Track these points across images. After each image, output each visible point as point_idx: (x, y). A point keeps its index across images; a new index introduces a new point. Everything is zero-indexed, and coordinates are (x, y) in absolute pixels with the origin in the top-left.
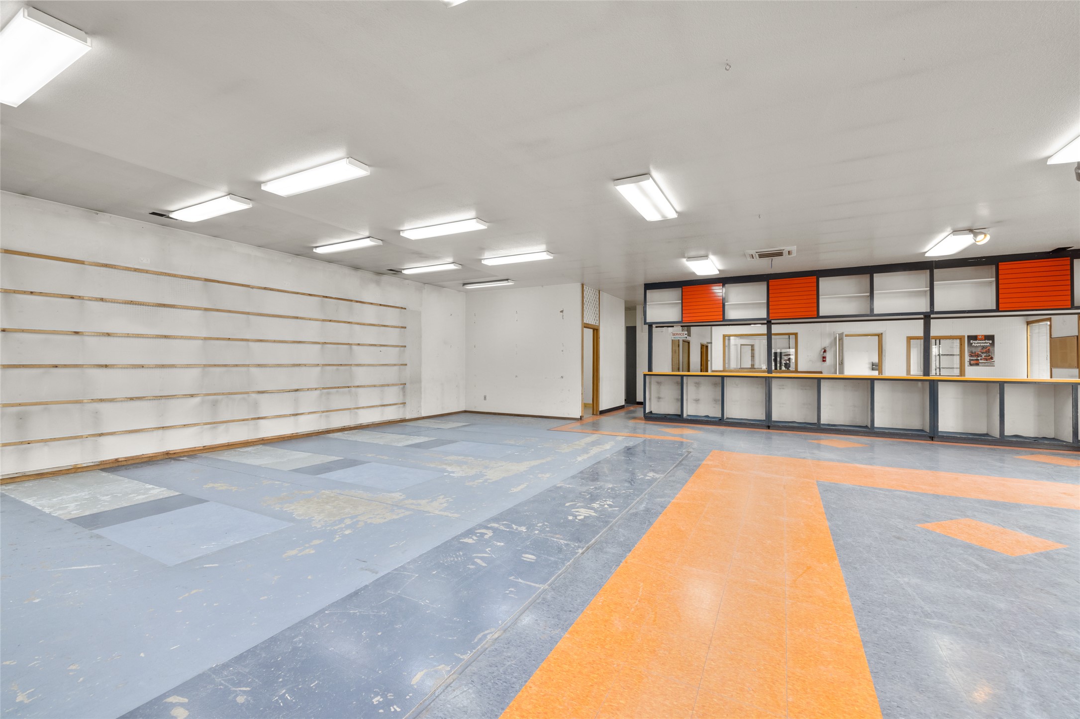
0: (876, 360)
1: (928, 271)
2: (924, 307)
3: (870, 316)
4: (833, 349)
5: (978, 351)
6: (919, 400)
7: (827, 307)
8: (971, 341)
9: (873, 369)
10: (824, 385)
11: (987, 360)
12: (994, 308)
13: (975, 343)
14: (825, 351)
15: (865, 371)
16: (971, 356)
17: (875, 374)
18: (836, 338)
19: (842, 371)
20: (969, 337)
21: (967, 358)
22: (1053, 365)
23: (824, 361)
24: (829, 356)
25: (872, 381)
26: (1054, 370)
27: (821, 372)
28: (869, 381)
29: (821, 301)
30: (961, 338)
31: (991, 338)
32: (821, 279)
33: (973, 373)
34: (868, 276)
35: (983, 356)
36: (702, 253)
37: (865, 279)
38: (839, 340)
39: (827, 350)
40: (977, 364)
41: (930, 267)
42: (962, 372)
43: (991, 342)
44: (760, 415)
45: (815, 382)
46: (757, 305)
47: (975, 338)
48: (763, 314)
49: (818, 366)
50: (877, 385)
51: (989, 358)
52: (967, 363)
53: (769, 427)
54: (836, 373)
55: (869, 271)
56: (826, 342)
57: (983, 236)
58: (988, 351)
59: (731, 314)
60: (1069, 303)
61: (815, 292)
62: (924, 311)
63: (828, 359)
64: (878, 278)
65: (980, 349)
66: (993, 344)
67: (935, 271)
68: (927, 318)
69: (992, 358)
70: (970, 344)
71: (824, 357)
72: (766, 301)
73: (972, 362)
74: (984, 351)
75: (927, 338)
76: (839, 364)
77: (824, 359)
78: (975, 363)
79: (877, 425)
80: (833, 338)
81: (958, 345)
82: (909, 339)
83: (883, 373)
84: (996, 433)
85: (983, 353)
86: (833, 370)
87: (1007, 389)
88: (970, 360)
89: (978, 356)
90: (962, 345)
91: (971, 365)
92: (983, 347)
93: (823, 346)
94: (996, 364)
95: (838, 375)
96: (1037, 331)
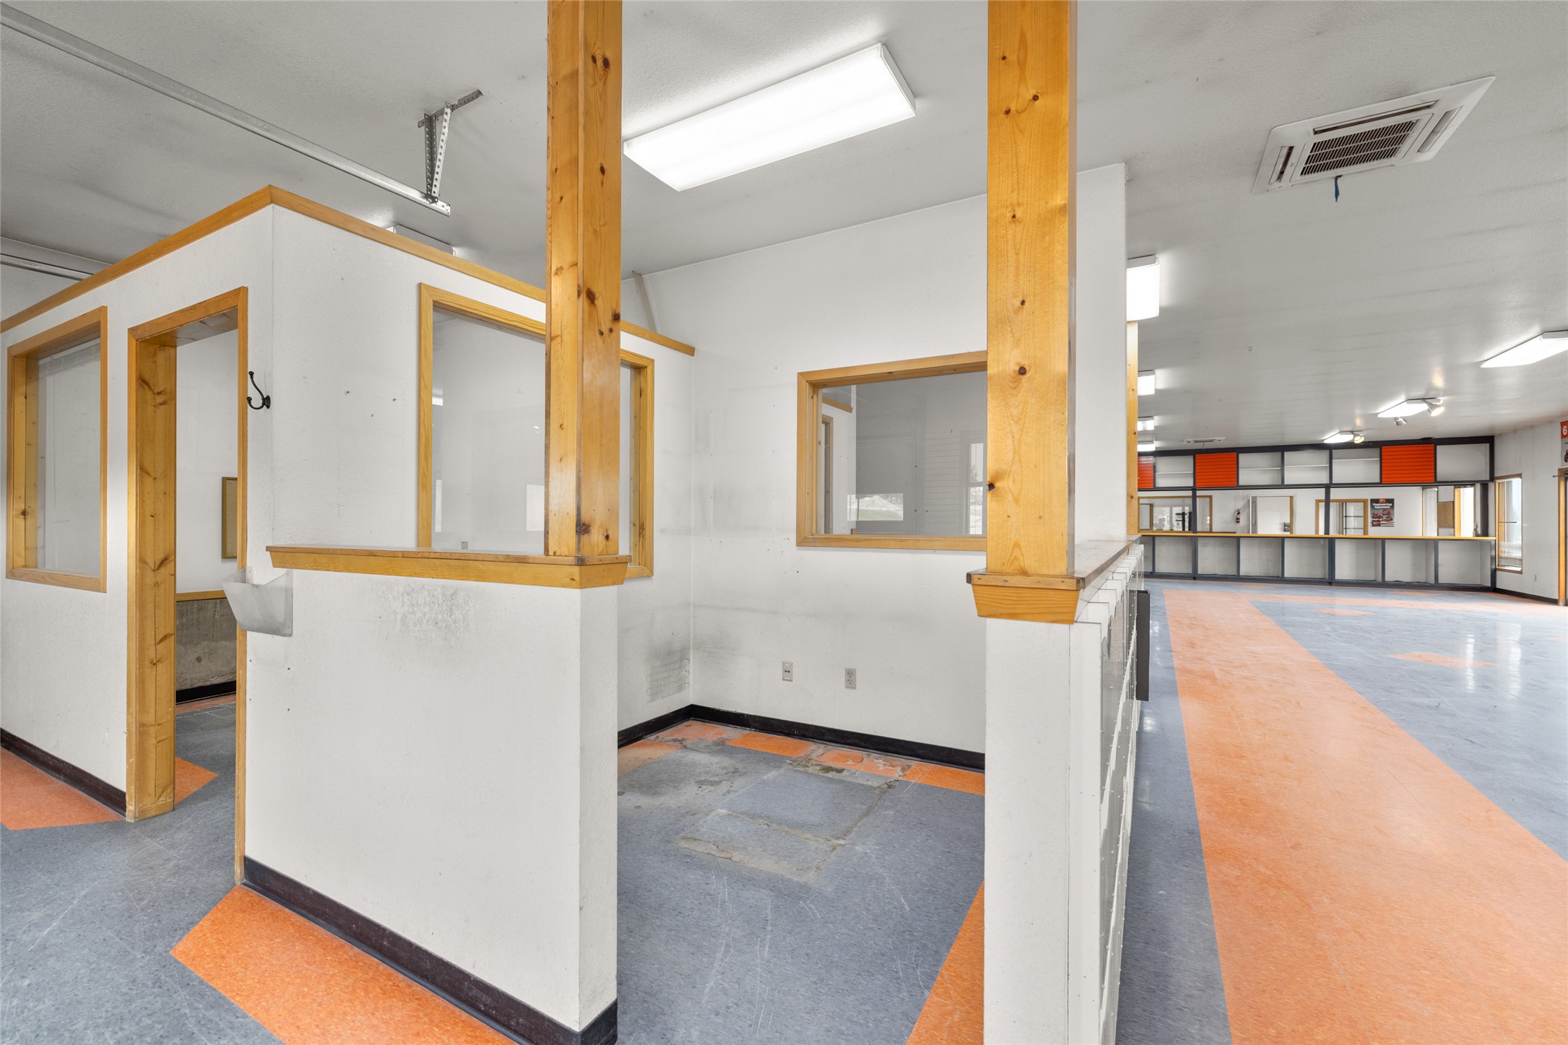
0: (1288, 521)
1: (1328, 451)
2: (1325, 481)
3: (1282, 486)
4: (1246, 511)
5: (1380, 513)
6: (1320, 554)
7: (1245, 478)
8: (1374, 504)
9: (1285, 530)
10: (1242, 542)
11: (1387, 521)
12: (1379, 481)
13: (1377, 506)
14: (1239, 513)
15: (1277, 531)
16: (1373, 517)
17: (1288, 534)
18: (1249, 501)
19: (1255, 530)
20: (1371, 500)
21: (1370, 519)
22: (1439, 526)
23: (1238, 522)
24: (1242, 518)
25: (1283, 539)
26: (1440, 530)
27: (1235, 533)
28: (1280, 539)
29: (1240, 472)
30: (1365, 501)
31: (1391, 501)
32: (1240, 455)
33: (1374, 532)
34: (1280, 453)
35: (1384, 517)
36: (1149, 439)
37: (1278, 455)
38: (1252, 503)
39: (1241, 511)
40: (1379, 525)
41: (1330, 448)
42: (1366, 532)
43: (1391, 505)
44: (1187, 569)
45: (1234, 541)
46: (1185, 475)
47: (1377, 501)
48: (1190, 483)
49: (1232, 527)
50: (1287, 543)
51: (1390, 519)
52: (1370, 524)
53: (1195, 578)
54: (1249, 533)
55: (1281, 449)
56: (1240, 505)
57: (1359, 437)
58: (1389, 513)
59: (1161, 482)
60: (1433, 478)
61: (1236, 466)
62: (1325, 482)
63: (1241, 520)
64: (1287, 455)
65: (1381, 511)
66: (1392, 507)
67: (1333, 451)
68: (1328, 487)
69: (1392, 520)
70: (1373, 507)
71: (1238, 519)
72: (1192, 472)
73: (1374, 523)
74: (1385, 512)
75: (1327, 501)
76: (1252, 525)
77: (1238, 520)
78: (1376, 524)
79: (1286, 576)
80: (1246, 501)
81: (1362, 507)
82: (1318, 502)
83: (1294, 532)
84: (1380, 579)
85: (1384, 515)
86: (1246, 531)
87: (1388, 545)
88: (1373, 521)
89: (1380, 517)
90: (1365, 507)
91: (1373, 525)
92: (1384, 509)
93: (1237, 508)
94: (1395, 524)
95: (1251, 534)
96: (1429, 496)
